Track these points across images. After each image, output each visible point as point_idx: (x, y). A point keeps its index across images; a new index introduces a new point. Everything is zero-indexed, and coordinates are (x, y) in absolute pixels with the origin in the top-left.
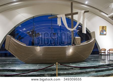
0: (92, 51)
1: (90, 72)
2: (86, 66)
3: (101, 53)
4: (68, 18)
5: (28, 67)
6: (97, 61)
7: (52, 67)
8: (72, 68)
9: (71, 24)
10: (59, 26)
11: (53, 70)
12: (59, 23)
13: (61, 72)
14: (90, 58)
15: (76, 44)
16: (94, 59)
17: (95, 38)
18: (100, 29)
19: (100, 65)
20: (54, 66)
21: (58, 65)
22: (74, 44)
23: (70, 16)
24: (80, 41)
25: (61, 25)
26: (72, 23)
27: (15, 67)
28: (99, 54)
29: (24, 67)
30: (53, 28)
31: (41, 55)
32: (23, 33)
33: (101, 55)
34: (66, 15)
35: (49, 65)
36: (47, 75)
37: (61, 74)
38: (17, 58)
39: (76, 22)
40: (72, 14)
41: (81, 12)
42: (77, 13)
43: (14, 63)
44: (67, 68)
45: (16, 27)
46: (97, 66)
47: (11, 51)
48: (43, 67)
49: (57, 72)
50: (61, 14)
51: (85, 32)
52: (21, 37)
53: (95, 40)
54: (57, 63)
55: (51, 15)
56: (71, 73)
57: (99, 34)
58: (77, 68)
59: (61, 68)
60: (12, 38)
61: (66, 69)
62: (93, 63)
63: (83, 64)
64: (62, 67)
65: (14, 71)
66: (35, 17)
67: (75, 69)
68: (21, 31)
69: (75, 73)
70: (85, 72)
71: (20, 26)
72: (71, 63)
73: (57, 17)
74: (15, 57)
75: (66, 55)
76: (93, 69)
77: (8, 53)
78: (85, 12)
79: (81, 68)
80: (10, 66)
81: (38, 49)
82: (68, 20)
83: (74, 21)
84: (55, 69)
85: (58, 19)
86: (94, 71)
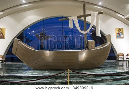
0: (108, 56)
1: (106, 80)
2: (101, 74)
3: (119, 58)
4: (80, 20)
5: (36, 74)
6: (115, 68)
7: (63, 74)
8: (86, 76)
9: (83, 26)
10: (71, 28)
11: (64, 78)
12: (71, 26)
13: (73, 80)
14: (106, 64)
15: (89, 48)
16: (111, 66)
17: (111, 41)
18: (116, 31)
19: (118, 72)
20: (66, 73)
21: (70, 72)
22: (87, 48)
23: (83, 18)
24: (93, 45)
25: (73, 27)
26: (85, 25)
27: (22, 73)
28: (116, 59)
29: (32, 73)
30: (64, 31)
31: (51, 60)
32: (31, 36)
33: (119, 60)
34: (78, 17)
35: (59, 72)
36: (57, 83)
37: (73, 82)
38: (24, 63)
39: (90, 24)
40: (85, 16)
41: (94, 14)
42: (90, 15)
43: (21, 68)
44: (80, 75)
45: (25, 30)
46: (114, 73)
47: (18, 55)
48: (53, 73)
49: (68, 80)
50: (73, 16)
51: (100, 35)
52: (29, 40)
53: (111, 44)
54: (68, 70)
55: (62, 17)
56: (84, 81)
57: (115, 37)
58: (92, 76)
59: (73, 76)
60: (20, 41)
61: (78, 77)
62: (110, 70)
63: (98, 71)
64: (75, 75)
65: (20, 77)
66: (44, 19)
67: (89, 77)
68: (30, 33)
69: (89, 82)
70: (101, 80)
71: (29, 28)
72: (84, 69)
73: (68, 19)
74: (23, 62)
75: (79, 60)
76: (110, 77)
77: (14, 58)
78: (99, 14)
79: (96, 76)
80: (16, 72)
81: (48, 53)
82: (80, 22)
83: (87, 23)
84: (66, 76)
85: (70, 21)
86: (111, 79)
